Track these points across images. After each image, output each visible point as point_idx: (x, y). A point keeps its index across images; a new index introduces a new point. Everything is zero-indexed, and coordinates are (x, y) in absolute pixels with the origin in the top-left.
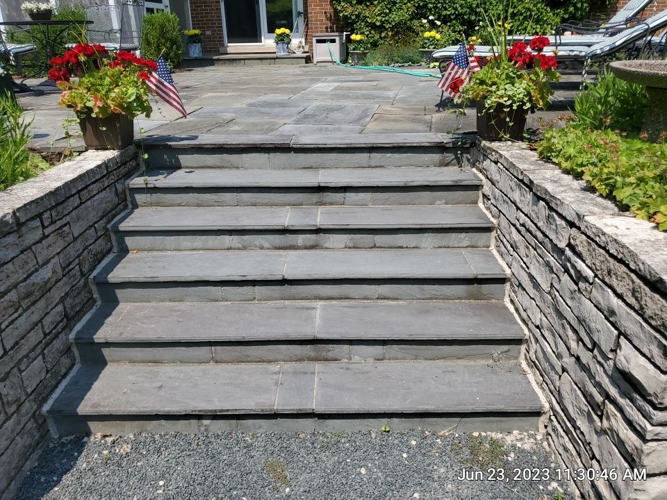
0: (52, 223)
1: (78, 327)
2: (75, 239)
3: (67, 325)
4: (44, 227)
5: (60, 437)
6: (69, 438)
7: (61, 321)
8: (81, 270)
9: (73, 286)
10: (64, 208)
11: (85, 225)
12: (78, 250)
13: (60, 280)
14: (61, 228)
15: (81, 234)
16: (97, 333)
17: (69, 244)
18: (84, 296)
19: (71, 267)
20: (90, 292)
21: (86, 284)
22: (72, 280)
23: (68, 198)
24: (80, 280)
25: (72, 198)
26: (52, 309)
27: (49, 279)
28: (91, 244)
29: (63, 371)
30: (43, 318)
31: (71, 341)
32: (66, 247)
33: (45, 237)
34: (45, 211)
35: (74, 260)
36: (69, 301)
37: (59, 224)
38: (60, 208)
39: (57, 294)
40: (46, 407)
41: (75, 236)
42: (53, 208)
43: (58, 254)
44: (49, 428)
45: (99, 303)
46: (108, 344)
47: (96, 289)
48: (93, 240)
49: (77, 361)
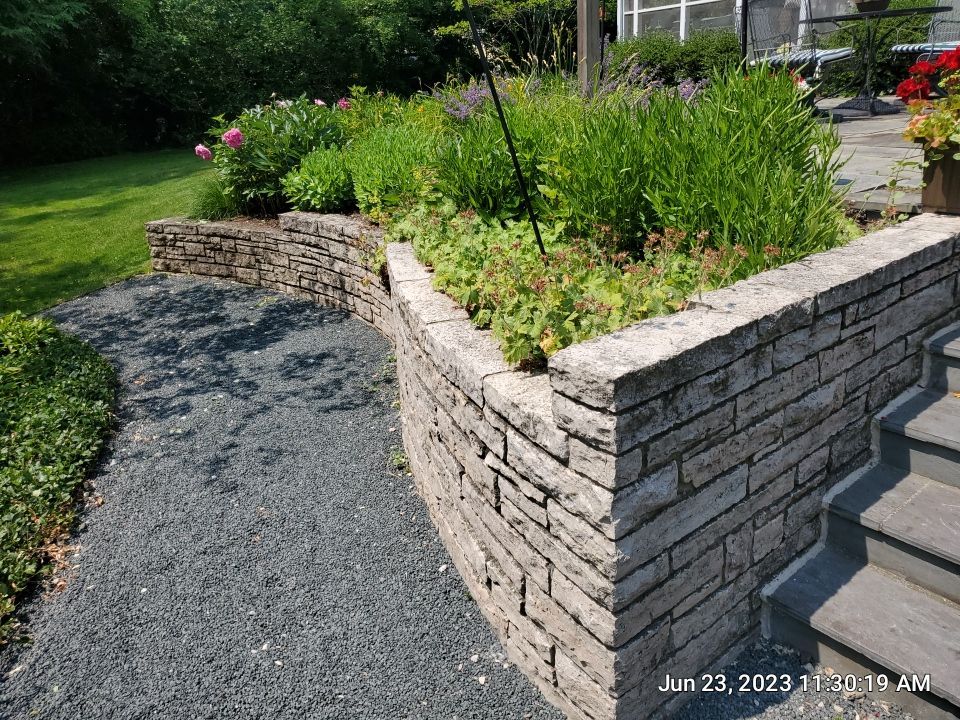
0: (855, 322)
1: (839, 488)
2: (875, 353)
3: (826, 480)
4: (843, 326)
5: (772, 641)
6: (786, 651)
7: (819, 473)
8: (867, 402)
9: (850, 424)
10: (877, 302)
11: (895, 333)
12: (873, 371)
13: (838, 410)
14: (862, 332)
15: (884, 348)
16: (867, 511)
17: (865, 360)
18: (858, 444)
19: (858, 394)
20: (868, 440)
21: (867, 425)
22: (852, 414)
23: (886, 288)
24: (861, 418)
25: (892, 288)
26: (815, 451)
27: (827, 406)
28: (892, 366)
29: (801, 546)
30: (800, 461)
31: (823, 505)
32: (860, 363)
33: (840, 342)
34: (852, 303)
35: (863, 385)
36: (838, 445)
37: (863, 325)
38: (871, 302)
39: (827, 430)
40: (768, 590)
41: (877, 348)
42: (864, 299)
43: (847, 370)
44: (762, 620)
45: (875, 460)
46: (880, 536)
47: (879, 437)
48: (898, 360)
49: (821, 538)
